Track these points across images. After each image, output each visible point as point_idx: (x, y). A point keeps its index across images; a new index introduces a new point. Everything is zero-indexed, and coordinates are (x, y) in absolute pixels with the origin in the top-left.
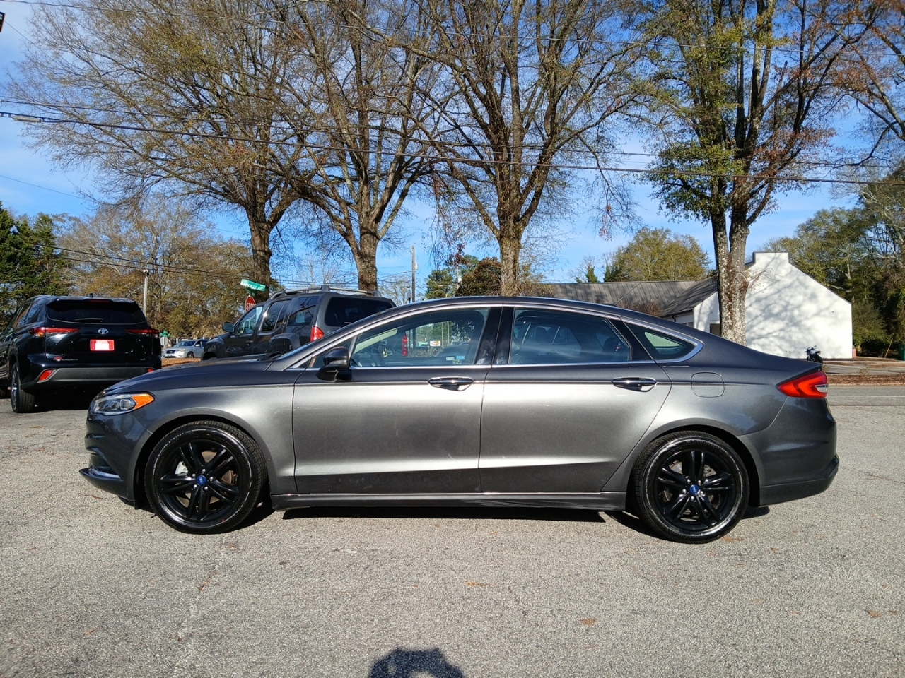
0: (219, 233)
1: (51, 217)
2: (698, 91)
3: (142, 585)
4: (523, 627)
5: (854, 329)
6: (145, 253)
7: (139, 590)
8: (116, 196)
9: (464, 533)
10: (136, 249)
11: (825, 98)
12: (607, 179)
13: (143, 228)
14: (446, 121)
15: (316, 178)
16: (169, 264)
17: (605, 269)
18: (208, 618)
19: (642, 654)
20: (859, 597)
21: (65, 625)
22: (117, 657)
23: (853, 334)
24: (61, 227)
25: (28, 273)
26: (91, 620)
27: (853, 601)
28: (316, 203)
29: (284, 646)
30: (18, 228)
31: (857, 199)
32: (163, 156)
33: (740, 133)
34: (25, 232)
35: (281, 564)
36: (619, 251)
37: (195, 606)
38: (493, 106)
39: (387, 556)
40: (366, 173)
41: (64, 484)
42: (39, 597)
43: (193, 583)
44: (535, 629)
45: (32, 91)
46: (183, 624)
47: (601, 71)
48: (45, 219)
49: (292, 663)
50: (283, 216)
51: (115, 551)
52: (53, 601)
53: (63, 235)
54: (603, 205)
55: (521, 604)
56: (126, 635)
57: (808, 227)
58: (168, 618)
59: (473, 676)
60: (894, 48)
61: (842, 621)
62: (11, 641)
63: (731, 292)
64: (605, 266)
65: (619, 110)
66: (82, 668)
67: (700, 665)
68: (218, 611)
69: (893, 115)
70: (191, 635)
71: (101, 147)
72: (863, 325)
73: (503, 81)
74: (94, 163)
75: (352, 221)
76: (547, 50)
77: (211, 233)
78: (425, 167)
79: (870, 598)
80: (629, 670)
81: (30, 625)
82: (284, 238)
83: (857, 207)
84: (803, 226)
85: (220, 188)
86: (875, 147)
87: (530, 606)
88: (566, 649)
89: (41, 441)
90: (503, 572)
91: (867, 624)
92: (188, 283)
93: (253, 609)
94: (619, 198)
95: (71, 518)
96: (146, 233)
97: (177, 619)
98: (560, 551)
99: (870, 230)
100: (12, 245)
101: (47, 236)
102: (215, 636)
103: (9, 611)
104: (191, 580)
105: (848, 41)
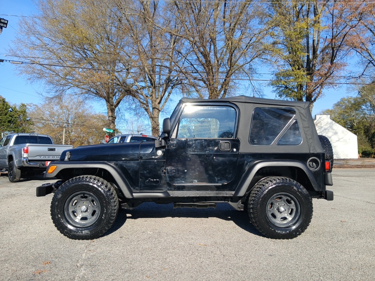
0: (95, 110)
1: (26, 105)
2: (290, 48)
3: (62, 246)
4: (223, 261)
5: (359, 146)
6: (64, 119)
7: (61, 248)
8: (52, 94)
9: (197, 225)
10: (60, 117)
11: (343, 50)
12: (253, 85)
13: (63, 108)
14: (187, 62)
15: (134, 86)
16: (74, 123)
18: (90, 258)
19: (275, 271)
20: (366, 249)
21: (30, 261)
22: (51, 273)
23: (358, 149)
24: (30, 109)
25: (16, 127)
26: (41, 259)
27: (364, 250)
28: (134, 97)
29: (122, 269)
30: (12, 109)
31: (358, 93)
33: (309, 66)
34: (15, 110)
35: (121, 237)
37: (84, 254)
38: (206, 56)
39: (165, 234)
40: (154, 84)
41: (30, 208)
42: (19, 251)
43: (84, 245)
44: (229, 262)
45: (18, 52)
46: (79, 261)
47: (250, 41)
48: (23, 105)
49: (125, 275)
50: (121, 102)
51: (51, 233)
52: (25, 252)
53: (31, 112)
55: (222, 252)
56: (55, 265)
57: (338, 105)
58: (73, 259)
59: (203, 280)
60: (371, 30)
61: (360, 258)
62: (7, 267)
65: (258, 56)
66: (37, 278)
67: (300, 275)
68: (94, 256)
69: (372, 57)
70: (83, 265)
71: (46, 75)
72: (362, 144)
73: (210, 46)
74: (43, 81)
75: (149, 104)
76: (228, 32)
77: (91, 110)
78: (179, 82)
79: (371, 249)
80: (269, 277)
81: (15, 261)
82: (121, 111)
83: (358, 96)
84: (336, 104)
85: (94, 91)
86: (365, 70)
87: (226, 253)
88: (242, 269)
89: (20, 192)
90: (214, 240)
91: (370, 259)
92: (81, 131)
93: (109, 254)
94: (258, 93)
95: (33, 221)
96: (64, 110)
97: (77, 259)
98: (238, 232)
99: (363, 105)
100: (10, 116)
101: (24, 112)
102: (93, 265)
103: (7, 256)
104: (83, 244)
105: (352, 27)
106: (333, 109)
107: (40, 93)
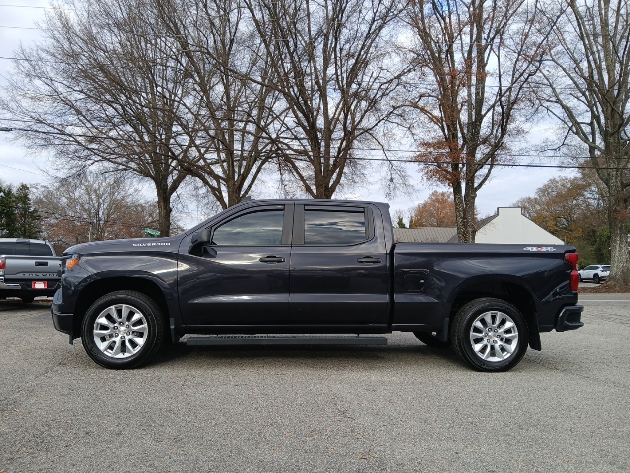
1: (28, 186)
17: (410, 219)
24: (35, 192)
30: (5, 194)
32: (97, 147)
34: (9, 196)
36: (419, 206)
40: (232, 158)
48: (24, 187)
50: (179, 185)
53: (36, 198)
54: (389, 178)
57: (544, 190)
63: (465, 234)
64: (410, 217)
74: (51, 152)
78: (273, 153)
82: (182, 199)
84: (540, 189)
85: (136, 167)
94: (399, 173)
99: (586, 191)
100: (1, 205)
101: (25, 199)
106: (537, 196)
107: (45, 171)
